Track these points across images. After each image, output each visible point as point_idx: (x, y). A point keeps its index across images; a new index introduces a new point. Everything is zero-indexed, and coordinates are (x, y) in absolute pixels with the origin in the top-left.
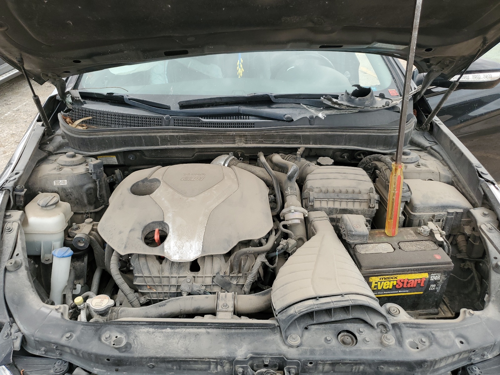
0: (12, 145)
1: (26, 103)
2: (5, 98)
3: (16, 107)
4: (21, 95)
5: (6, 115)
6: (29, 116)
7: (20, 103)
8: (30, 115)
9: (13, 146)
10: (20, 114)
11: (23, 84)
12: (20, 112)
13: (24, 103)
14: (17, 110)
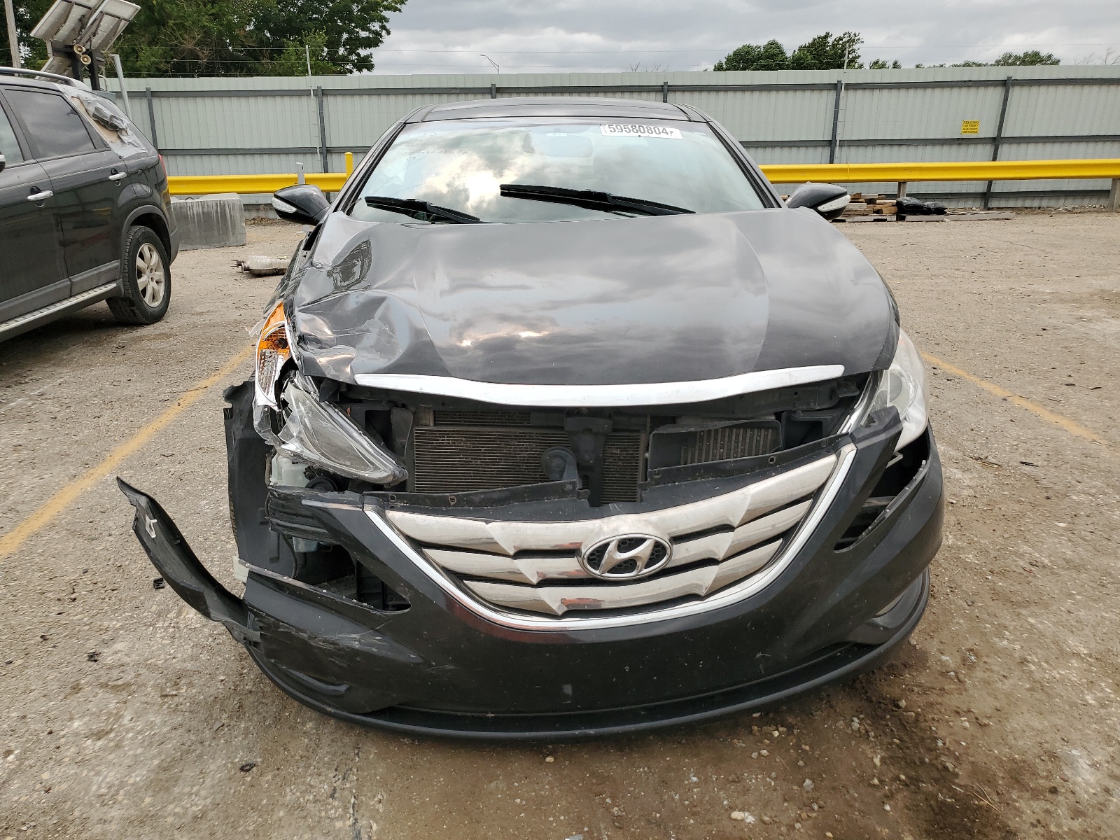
0: (10, 469)
1: (62, 380)
2: (18, 371)
3: (38, 389)
4: (54, 364)
5: (12, 404)
6: (64, 407)
7: (48, 380)
8: (67, 405)
9: (13, 472)
10: (43, 403)
11: (63, 343)
12: (46, 399)
13: (59, 381)
14: (39, 394)
